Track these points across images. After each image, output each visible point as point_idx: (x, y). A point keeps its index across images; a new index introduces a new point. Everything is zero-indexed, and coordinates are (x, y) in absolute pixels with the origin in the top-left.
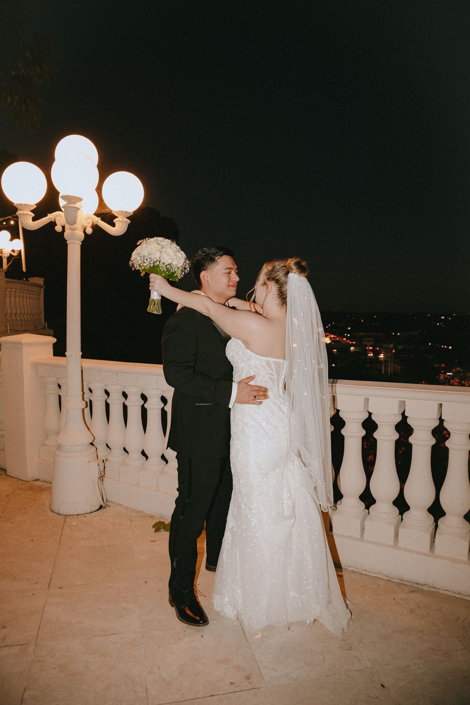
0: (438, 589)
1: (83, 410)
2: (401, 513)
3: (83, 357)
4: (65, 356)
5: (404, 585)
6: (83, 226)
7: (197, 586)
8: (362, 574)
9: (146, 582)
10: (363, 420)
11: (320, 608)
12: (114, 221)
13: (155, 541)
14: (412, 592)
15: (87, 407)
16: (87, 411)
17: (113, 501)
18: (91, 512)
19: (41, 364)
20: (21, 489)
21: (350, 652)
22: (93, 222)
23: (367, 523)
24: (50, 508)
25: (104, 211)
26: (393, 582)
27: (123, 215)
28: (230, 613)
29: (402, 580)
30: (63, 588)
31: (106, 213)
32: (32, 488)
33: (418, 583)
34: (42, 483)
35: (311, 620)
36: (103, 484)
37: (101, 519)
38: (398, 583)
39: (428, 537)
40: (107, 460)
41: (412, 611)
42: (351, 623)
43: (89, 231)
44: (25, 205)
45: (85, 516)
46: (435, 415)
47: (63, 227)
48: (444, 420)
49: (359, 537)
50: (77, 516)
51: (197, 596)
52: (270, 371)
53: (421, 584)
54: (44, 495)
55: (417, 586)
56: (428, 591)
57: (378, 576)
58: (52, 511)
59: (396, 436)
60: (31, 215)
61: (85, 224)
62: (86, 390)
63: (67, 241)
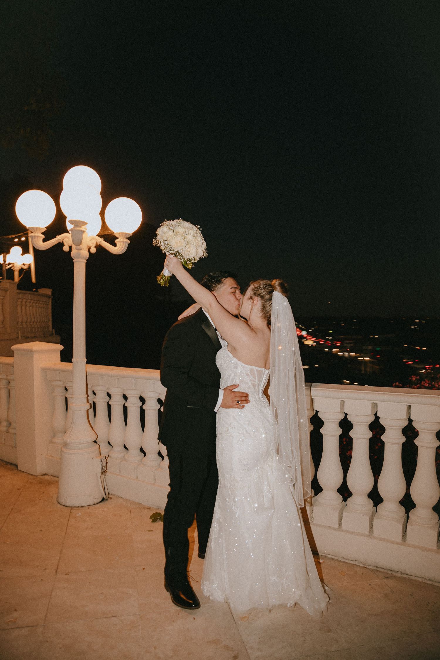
0: (410, 575)
1: (87, 411)
2: (376, 505)
3: (87, 363)
4: (72, 362)
5: (380, 572)
6: (88, 246)
7: (190, 572)
8: (340, 561)
9: (144, 569)
10: (340, 420)
11: (299, 592)
12: (115, 241)
13: (152, 531)
14: (387, 578)
15: (90, 408)
16: (91, 411)
17: (114, 493)
18: (94, 504)
19: (49, 369)
20: (31, 483)
21: (329, 633)
22: (97, 243)
23: (345, 515)
24: (57, 501)
25: (106, 233)
26: (369, 569)
27: (124, 236)
28: (219, 597)
29: (377, 567)
30: (68, 574)
31: (108, 235)
32: (41, 482)
33: (392, 570)
34: (50, 477)
35: (292, 603)
36: (105, 478)
37: (104, 511)
38: (373, 570)
39: (400, 527)
40: (109, 456)
41: (386, 596)
42: (329, 607)
43: (93, 250)
44: (37, 228)
45: (89, 508)
46: (404, 415)
47: (70, 247)
48: (413, 420)
49: (337, 526)
50: (82, 508)
51: (190, 582)
52: (253, 379)
53: (395, 571)
54: (52, 489)
55: (390, 573)
56: (400, 577)
57: (355, 563)
58: (59, 503)
59: (370, 435)
60: (41, 237)
61: (90, 244)
62: (90, 393)
63: (73, 259)
